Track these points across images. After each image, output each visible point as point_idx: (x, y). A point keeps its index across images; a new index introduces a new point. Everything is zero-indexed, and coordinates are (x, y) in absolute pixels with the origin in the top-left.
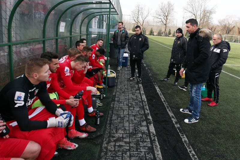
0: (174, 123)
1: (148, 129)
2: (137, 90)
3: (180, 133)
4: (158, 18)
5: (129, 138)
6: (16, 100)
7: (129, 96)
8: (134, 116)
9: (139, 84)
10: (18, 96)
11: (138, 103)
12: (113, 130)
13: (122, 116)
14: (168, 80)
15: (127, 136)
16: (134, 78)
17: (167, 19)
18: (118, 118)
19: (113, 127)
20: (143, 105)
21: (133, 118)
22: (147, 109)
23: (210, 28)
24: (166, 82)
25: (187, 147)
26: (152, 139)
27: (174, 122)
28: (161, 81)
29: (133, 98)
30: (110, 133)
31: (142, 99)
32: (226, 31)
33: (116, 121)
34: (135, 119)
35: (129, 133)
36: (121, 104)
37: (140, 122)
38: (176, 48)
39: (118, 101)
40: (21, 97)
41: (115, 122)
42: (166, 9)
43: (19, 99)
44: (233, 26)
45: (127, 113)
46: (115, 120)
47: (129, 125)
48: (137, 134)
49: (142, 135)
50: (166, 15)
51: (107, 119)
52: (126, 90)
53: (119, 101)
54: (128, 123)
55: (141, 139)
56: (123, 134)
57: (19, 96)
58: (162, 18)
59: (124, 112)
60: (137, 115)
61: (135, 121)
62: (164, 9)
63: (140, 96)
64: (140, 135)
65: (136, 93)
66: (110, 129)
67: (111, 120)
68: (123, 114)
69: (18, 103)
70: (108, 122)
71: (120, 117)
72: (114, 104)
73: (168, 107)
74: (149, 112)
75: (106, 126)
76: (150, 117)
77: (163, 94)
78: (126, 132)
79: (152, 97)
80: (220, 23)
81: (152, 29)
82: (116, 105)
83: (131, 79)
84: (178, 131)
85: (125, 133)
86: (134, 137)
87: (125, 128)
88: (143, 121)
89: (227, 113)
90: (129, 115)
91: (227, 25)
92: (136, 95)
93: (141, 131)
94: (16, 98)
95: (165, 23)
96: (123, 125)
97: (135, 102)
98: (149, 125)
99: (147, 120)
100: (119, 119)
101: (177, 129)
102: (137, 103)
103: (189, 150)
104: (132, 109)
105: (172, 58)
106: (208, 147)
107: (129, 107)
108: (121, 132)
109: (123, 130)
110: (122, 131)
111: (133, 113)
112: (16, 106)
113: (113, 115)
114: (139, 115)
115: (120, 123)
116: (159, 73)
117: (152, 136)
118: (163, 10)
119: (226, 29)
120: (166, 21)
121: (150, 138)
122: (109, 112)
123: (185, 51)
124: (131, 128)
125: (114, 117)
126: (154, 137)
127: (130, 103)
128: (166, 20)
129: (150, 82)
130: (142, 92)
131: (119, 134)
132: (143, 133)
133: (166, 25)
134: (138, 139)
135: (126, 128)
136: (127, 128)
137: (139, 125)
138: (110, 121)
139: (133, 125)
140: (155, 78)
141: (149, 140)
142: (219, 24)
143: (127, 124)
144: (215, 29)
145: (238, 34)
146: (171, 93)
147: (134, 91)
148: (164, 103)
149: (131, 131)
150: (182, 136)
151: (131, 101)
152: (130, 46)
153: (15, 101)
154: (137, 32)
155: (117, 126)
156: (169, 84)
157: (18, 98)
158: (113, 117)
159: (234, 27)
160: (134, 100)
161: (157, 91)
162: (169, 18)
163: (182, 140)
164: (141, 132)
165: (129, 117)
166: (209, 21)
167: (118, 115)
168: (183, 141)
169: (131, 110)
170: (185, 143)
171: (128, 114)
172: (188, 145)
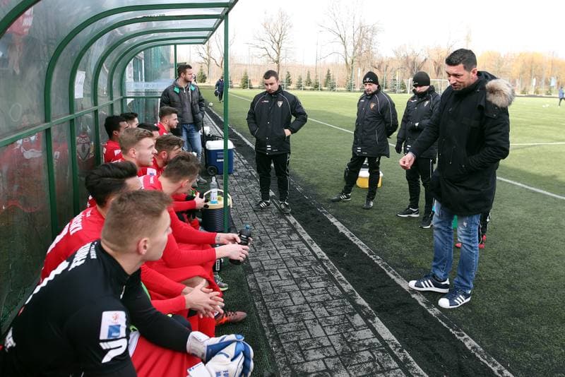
0: (424, 305)
1: (376, 334)
2: (290, 234)
3: (451, 330)
4: (257, 47)
5: (345, 367)
6: (104, 341)
7: (281, 252)
8: (324, 304)
9: (288, 217)
10: (110, 326)
11: (313, 267)
12: (292, 356)
13: (294, 309)
14: (348, 197)
15: (338, 364)
16: (269, 202)
17: (279, 49)
18: (286, 318)
19: (288, 345)
20: (327, 271)
21: (323, 311)
22: (341, 280)
23: (377, 66)
24: (345, 204)
25: (485, 362)
26: (401, 359)
27: (421, 303)
28: (334, 201)
29: (293, 257)
30: (288, 363)
31: (315, 255)
32: (409, 71)
33: (286, 328)
34: (330, 314)
35: (337, 356)
36: (273, 278)
37: (345, 317)
38: (367, 120)
39: (262, 271)
40: (119, 326)
41: (285, 330)
42: (275, 25)
43: (114, 334)
44: (424, 58)
45: (302, 300)
46: (283, 324)
47: (326, 333)
48: (358, 352)
49: (371, 353)
50: (277, 40)
51: (261, 327)
52: (263, 237)
53: (264, 270)
54: (319, 326)
55: (375, 366)
56: (323, 359)
57: (112, 324)
58: (268, 45)
59: (293, 299)
60: (328, 300)
61: (332, 318)
62: (272, 26)
63: (306, 249)
64: (367, 354)
65: (291, 240)
66: (283, 351)
67: (273, 328)
68: (294, 305)
69: (110, 349)
70: (268, 333)
71: (292, 314)
72: (254, 280)
73: (386, 267)
74: (351, 287)
75: (268, 346)
76: (361, 301)
77: (357, 234)
78: (328, 352)
79: (337, 247)
80: (396, 52)
81: (246, 74)
82: (263, 282)
83: (263, 205)
84: (445, 325)
85: (327, 357)
86: (355, 361)
87: (320, 344)
88: (352, 314)
89: (514, 261)
90: (309, 304)
91: (412, 58)
92: (295, 246)
93: (361, 342)
94: (104, 335)
95: (275, 57)
96: (311, 336)
97: (306, 267)
98: (370, 321)
99: (358, 309)
100: (291, 319)
101: (440, 321)
102: (310, 267)
103: (495, 369)
104: (306, 285)
105: (356, 144)
106: (527, 353)
107: (298, 282)
108: (316, 357)
109: (316, 349)
110: (318, 352)
111: (317, 297)
112: (106, 359)
113: (270, 310)
114: (333, 299)
115: (299, 330)
116: (317, 182)
117: (395, 353)
118: (267, 26)
119: (410, 66)
120: (278, 54)
121: (396, 359)
122: (255, 305)
123: (387, 125)
124: (335, 339)
125: (277, 318)
126: (401, 351)
127: (294, 272)
128: (278, 51)
129: (310, 208)
130: (306, 237)
131: (314, 363)
132: (371, 348)
133: (277, 62)
134: (367, 365)
135: (321, 341)
136: (326, 343)
137: (347, 327)
138: (271, 330)
139: (334, 329)
140: (317, 197)
141: (394, 364)
142: (394, 56)
143: (317, 331)
144: (387, 66)
145: (436, 75)
146: (373, 229)
147: (284, 236)
148: (371, 257)
149: (338, 347)
150: (459, 335)
151: (292, 264)
152: (256, 123)
153: (101, 344)
154: (270, 87)
155: (297, 342)
156: (356, 207)
157: (110, 334)
158: (273, 318)
159: (425, 60)
160: (299, 261)
161: (339, 231)
162: (284, 45)
163: (465, 346)
164: (364, 345)
165: (312, 310)
166: (374, 50)
167: (283, 310)
168: (470, 348)
169: (307, 289)
170: (476, 354)
171: (306, 302)
172: (486, 357)
